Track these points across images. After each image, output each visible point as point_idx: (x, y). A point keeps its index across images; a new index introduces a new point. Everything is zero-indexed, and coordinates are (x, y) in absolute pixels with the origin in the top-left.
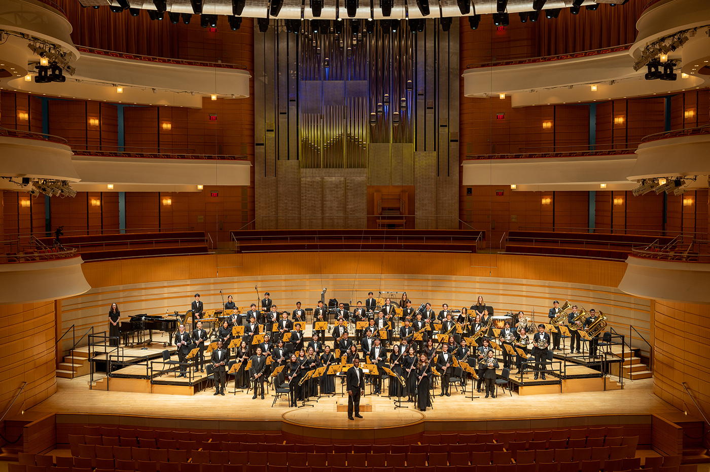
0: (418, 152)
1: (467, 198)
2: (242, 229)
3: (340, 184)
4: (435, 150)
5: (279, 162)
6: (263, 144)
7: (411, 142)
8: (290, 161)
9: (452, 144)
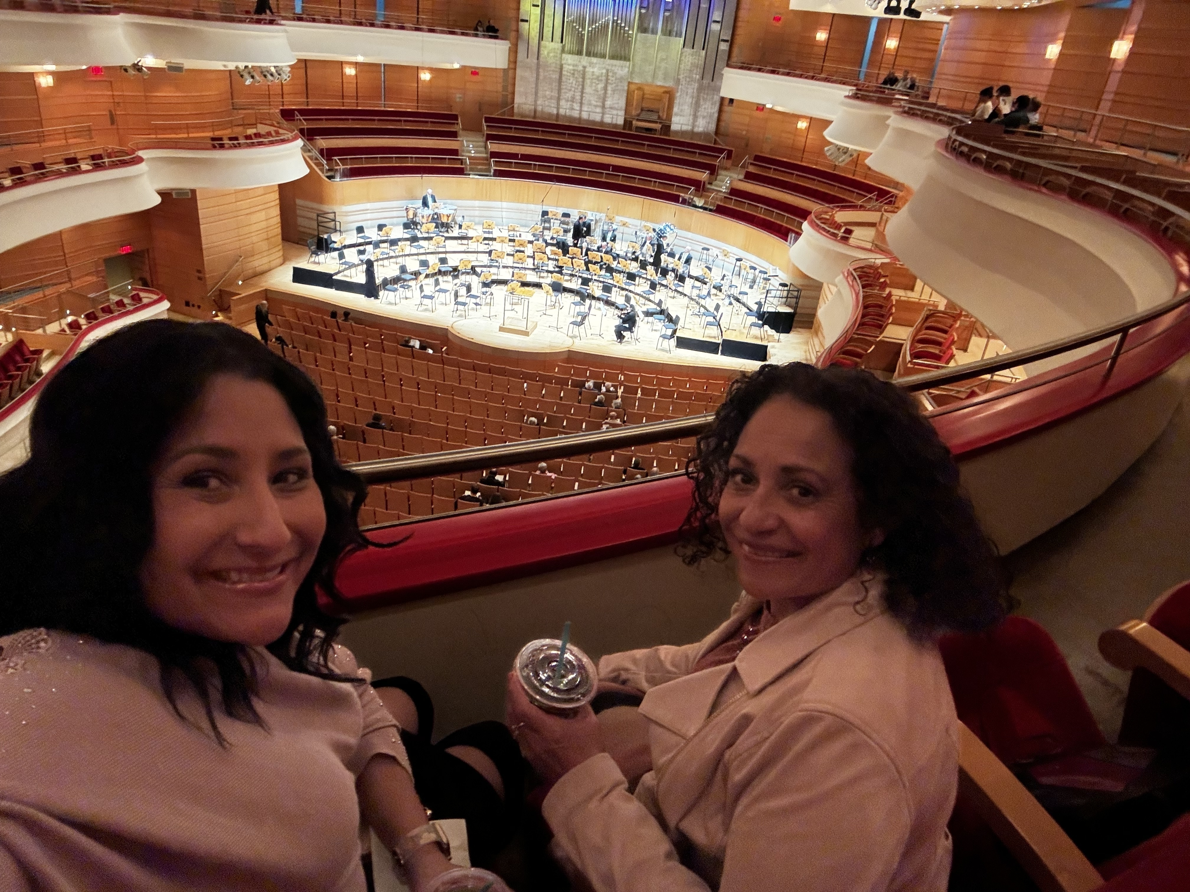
0: (685, 49)
1: (727, 108)
2: (498, 115)
3: (602, 76)
4: (703, 49)
5: (543, 43)
6: (527, 21)
7: (680, 36)
8: (553, 43)
9: (722, 43)
